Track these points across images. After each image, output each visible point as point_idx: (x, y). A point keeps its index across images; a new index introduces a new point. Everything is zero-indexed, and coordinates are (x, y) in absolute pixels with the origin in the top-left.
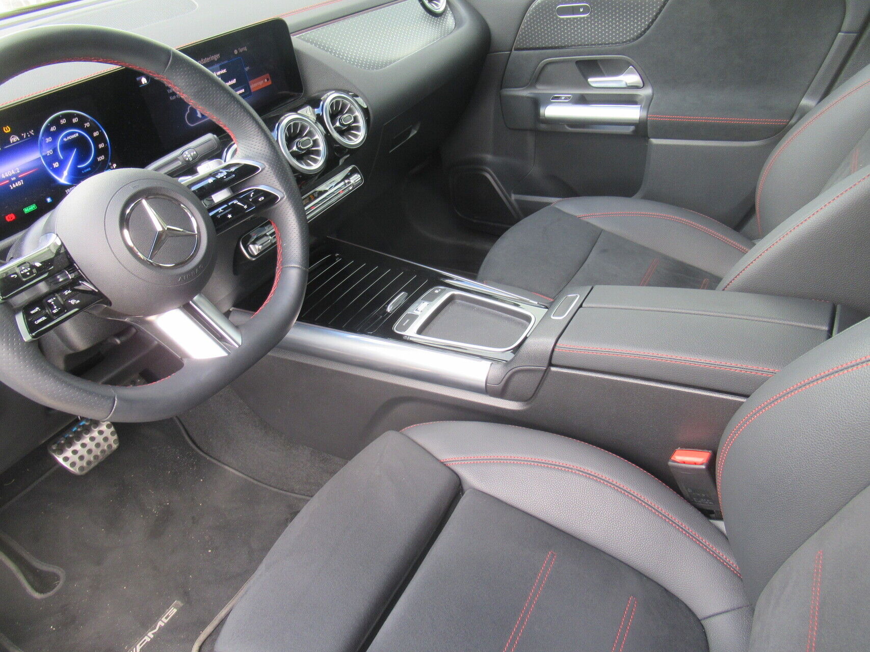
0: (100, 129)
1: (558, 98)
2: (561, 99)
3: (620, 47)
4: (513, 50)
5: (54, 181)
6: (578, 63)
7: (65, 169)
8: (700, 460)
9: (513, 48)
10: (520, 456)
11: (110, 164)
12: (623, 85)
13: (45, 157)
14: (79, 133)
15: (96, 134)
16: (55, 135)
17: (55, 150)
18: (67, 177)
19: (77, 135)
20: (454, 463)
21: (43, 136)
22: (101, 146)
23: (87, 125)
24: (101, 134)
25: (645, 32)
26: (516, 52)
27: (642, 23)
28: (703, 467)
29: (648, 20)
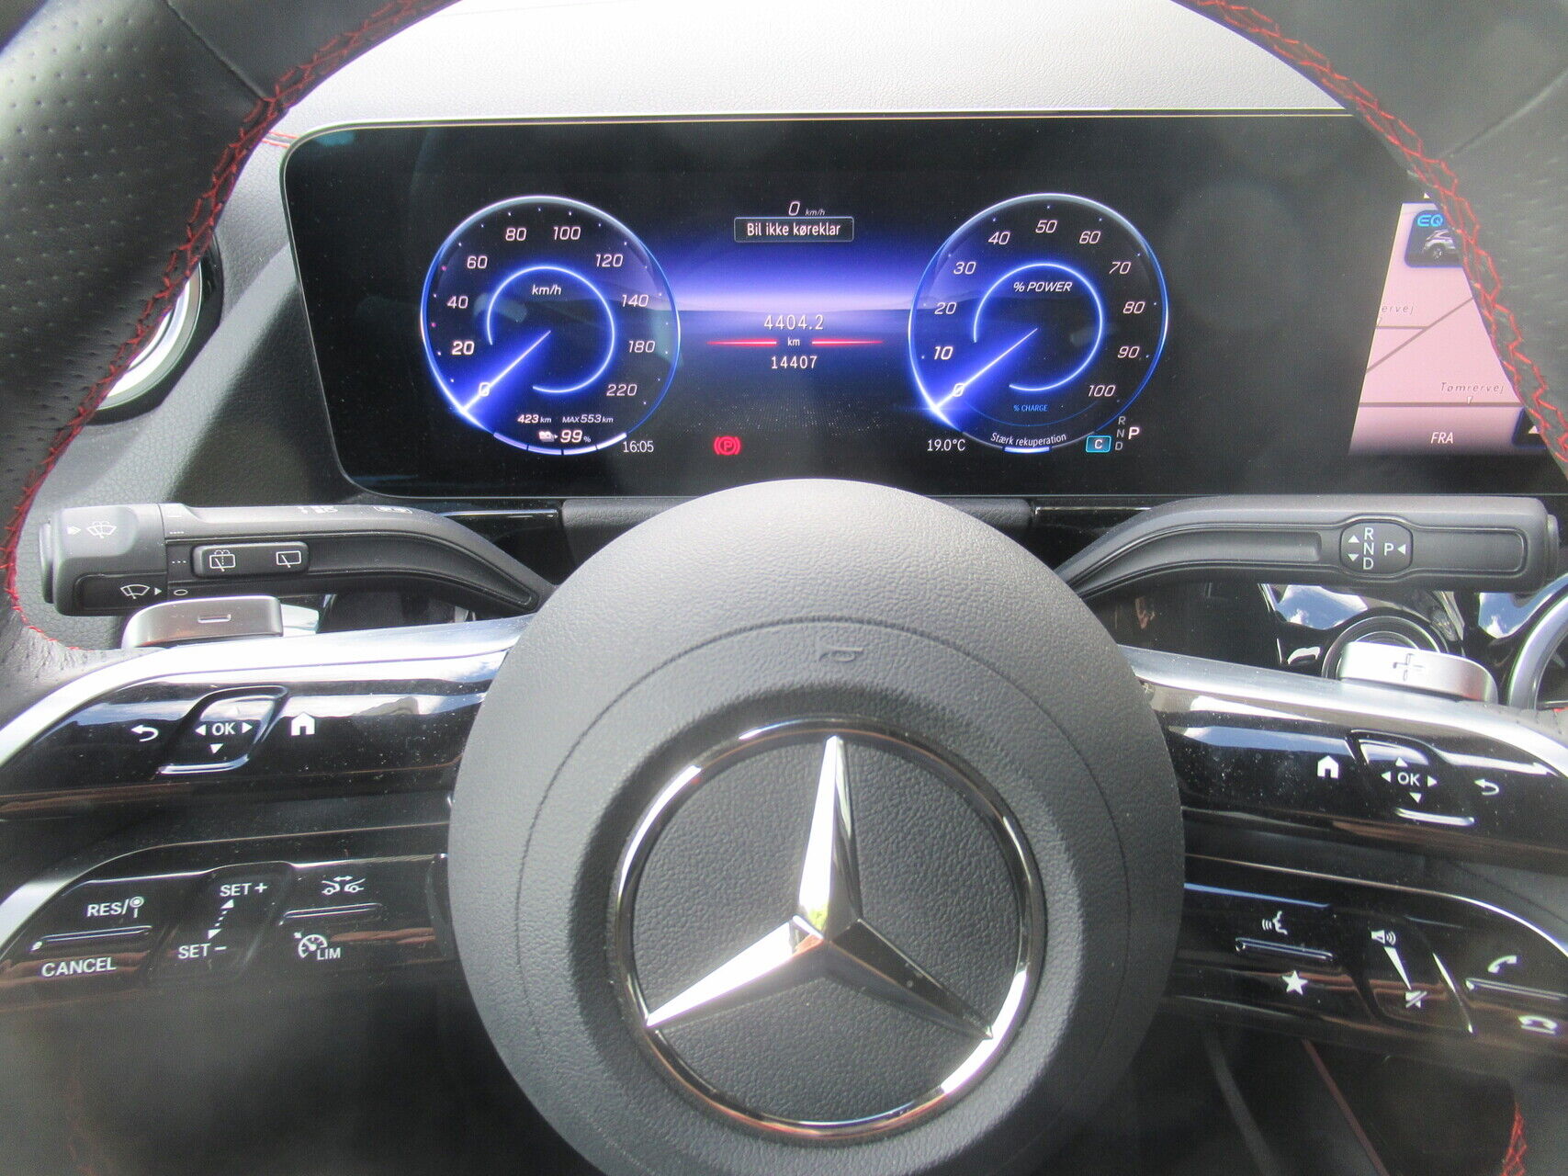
0: (1159, 298)
5: (913, 397)
7: (963, 379)
11: (1122, 419)
13: (921, 315)
14: (1078, 284)
15: (1131, 308)
16: (992, 260)
17: (966, 308)
18: (956, 401)
19: (1068, 286)
21: (953, 249)
22: (1125, 352)
23: (1122, 267)
24: (1153, 315)
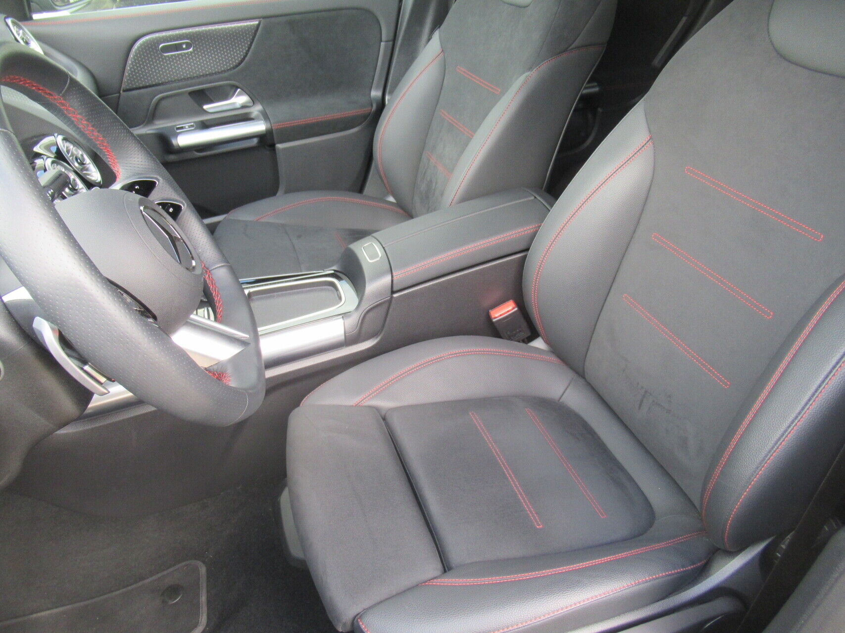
1: (182, 128)
2: (185, 128)
3: (226, 74)
4: (121, 92)
6: (192, 93)
8: (510, 308)
9: (122, 89)
10: (406, 369)
12: (238, 106)
20: (363, 402)
25: (244, 59)
26: (125, 93)
27: (240, 52)
28: (516, 309)
29: (245, 49)
